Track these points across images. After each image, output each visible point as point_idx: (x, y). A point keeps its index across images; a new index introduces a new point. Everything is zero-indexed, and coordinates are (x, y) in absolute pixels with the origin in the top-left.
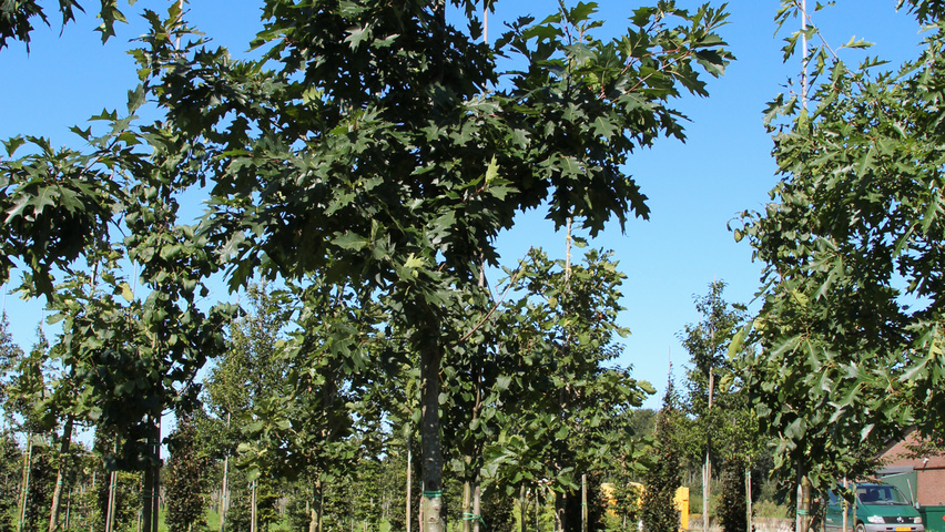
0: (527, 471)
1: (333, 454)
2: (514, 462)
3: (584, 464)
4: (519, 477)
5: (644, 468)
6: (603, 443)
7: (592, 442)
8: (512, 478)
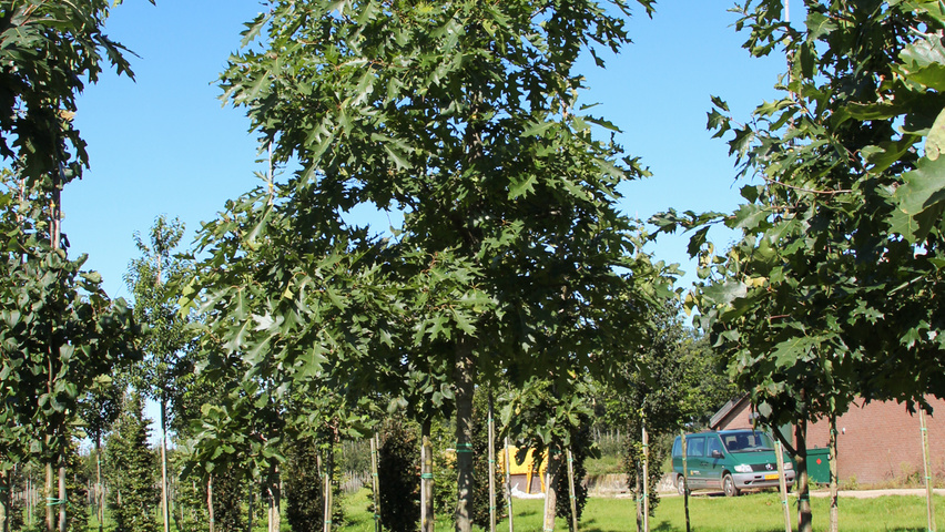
0: (228, 445)
1: (11, 439)
2: (214, 437)
3: (293, 433)
4: (219, 452)
5: (359, 434)
6: (315, 409)
7: (303, 409)
8: (212, 454)
